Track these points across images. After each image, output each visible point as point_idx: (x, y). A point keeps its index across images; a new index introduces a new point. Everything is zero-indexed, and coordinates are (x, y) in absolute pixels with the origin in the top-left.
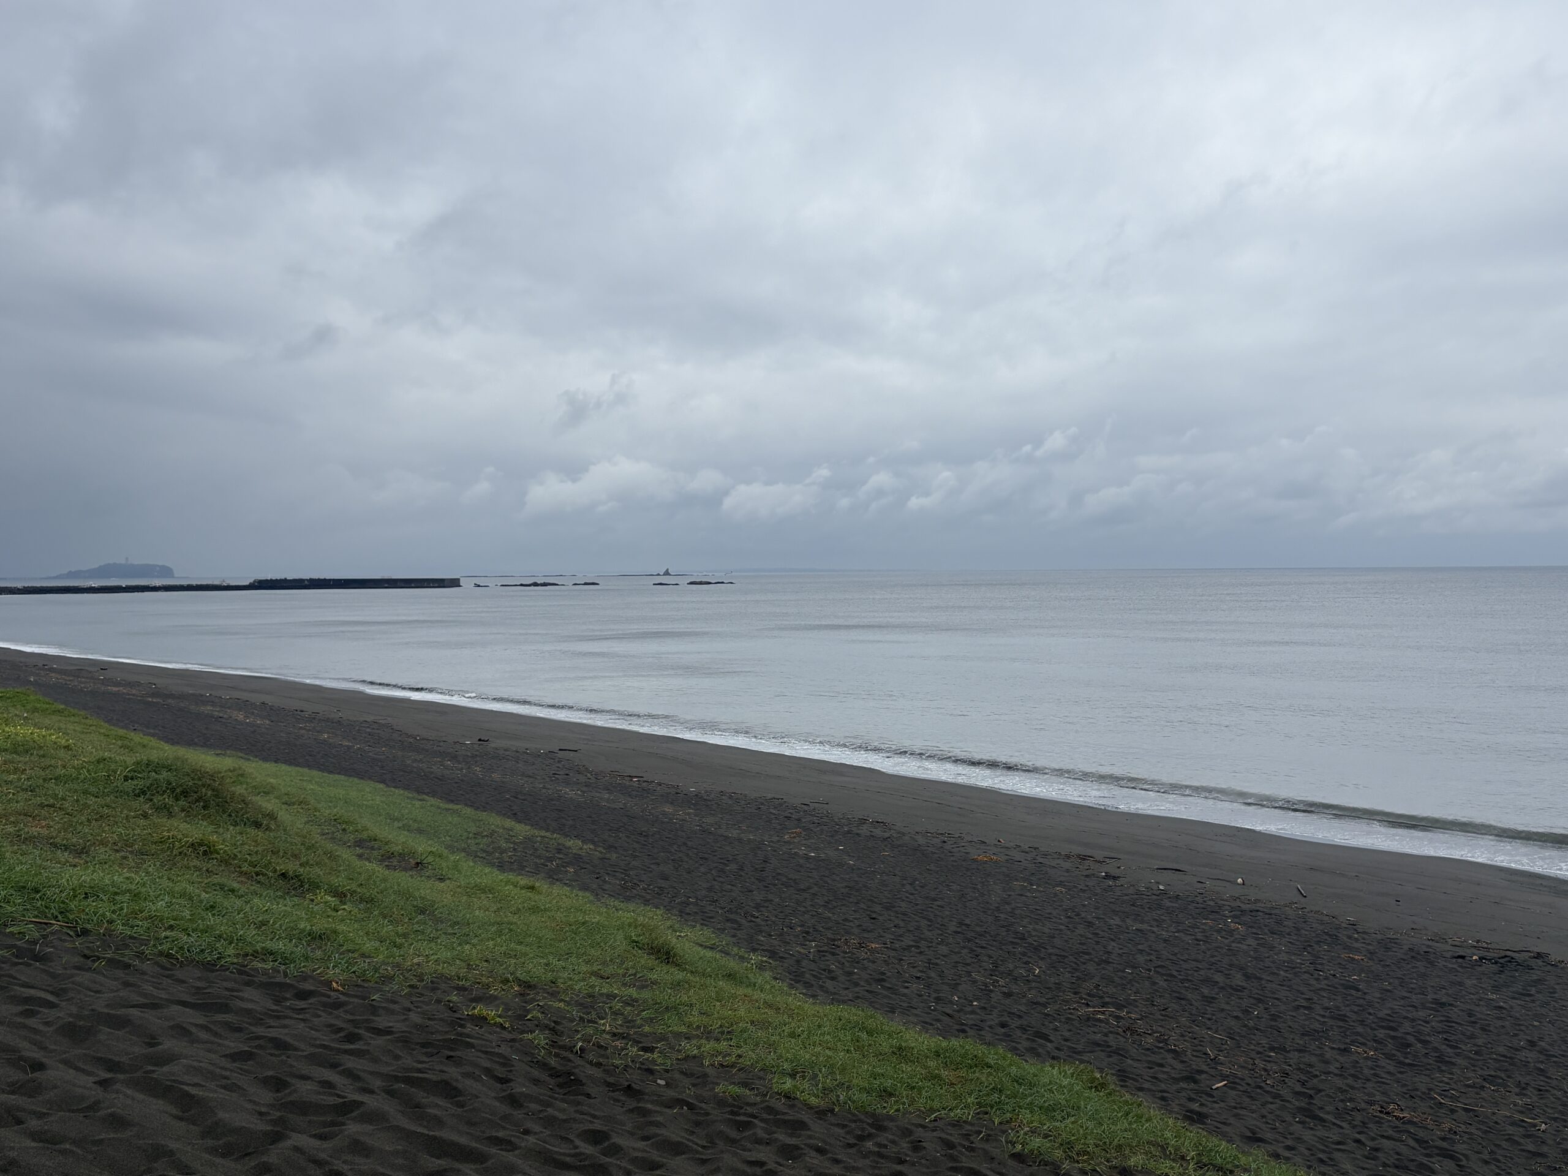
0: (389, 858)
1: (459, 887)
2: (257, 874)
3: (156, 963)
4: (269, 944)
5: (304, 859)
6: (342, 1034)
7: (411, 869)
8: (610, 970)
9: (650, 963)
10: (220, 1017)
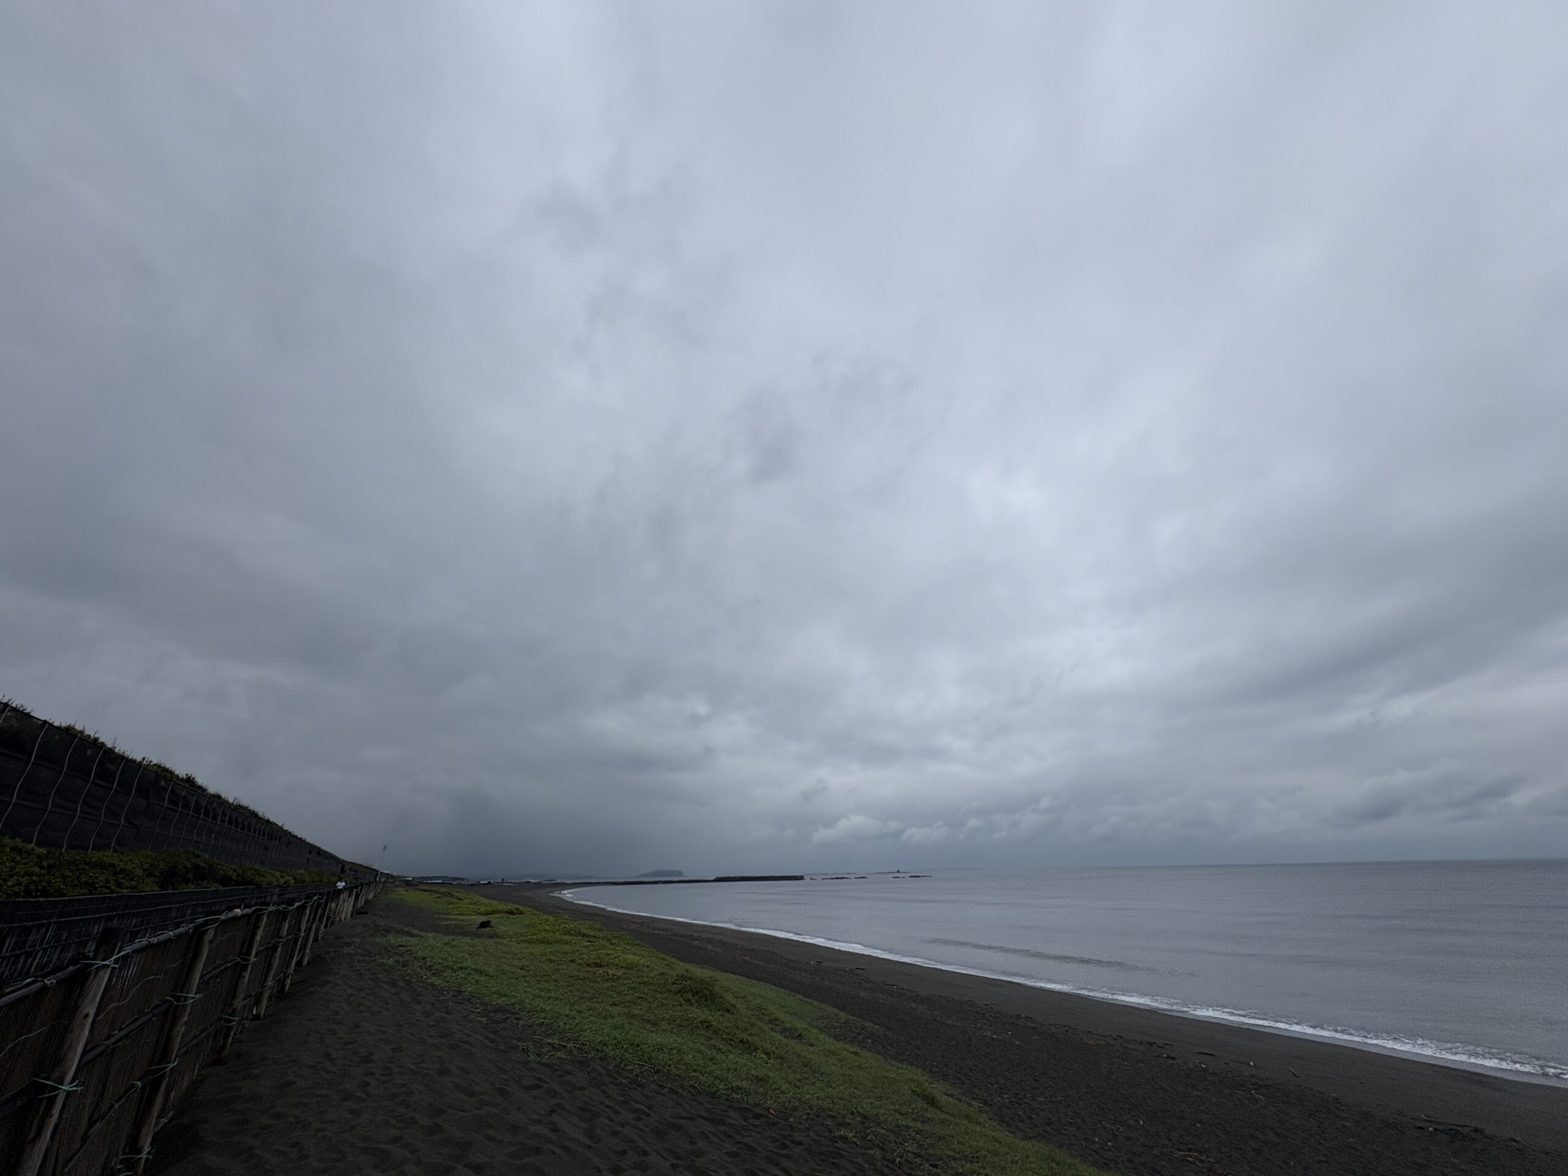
0: (785, 1031)
1: (821, 1050)
2: (730, 1040)
3: (689, 1092)
4: (739, 1083)
5: (750, 1032)
6: (778, 1143)
7: (796, 1038)
8: (904, 1110)
9: (925, 1106)
10: (721, 1128)
